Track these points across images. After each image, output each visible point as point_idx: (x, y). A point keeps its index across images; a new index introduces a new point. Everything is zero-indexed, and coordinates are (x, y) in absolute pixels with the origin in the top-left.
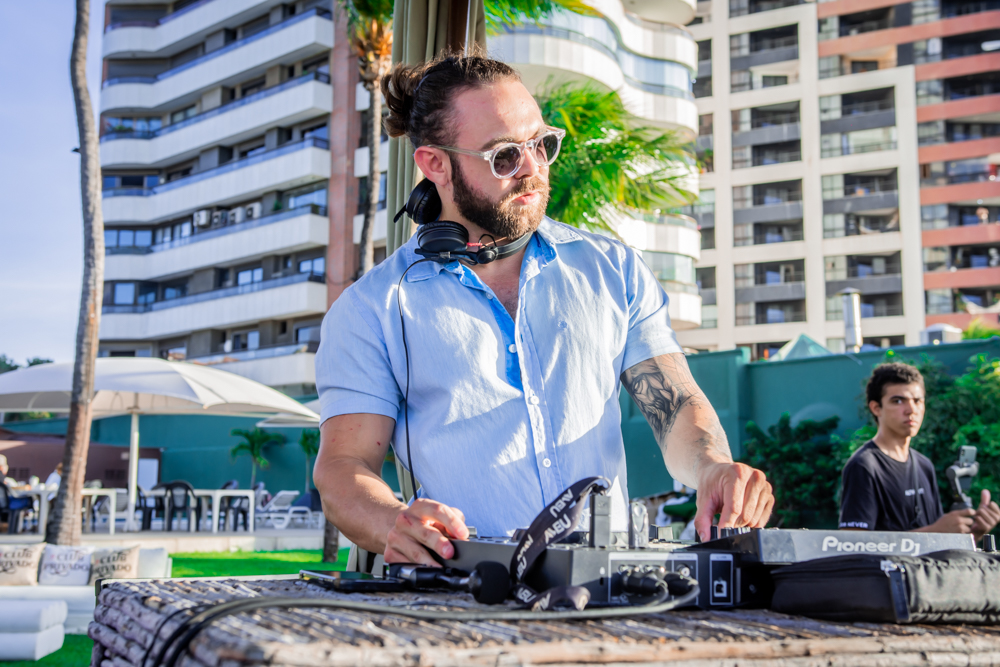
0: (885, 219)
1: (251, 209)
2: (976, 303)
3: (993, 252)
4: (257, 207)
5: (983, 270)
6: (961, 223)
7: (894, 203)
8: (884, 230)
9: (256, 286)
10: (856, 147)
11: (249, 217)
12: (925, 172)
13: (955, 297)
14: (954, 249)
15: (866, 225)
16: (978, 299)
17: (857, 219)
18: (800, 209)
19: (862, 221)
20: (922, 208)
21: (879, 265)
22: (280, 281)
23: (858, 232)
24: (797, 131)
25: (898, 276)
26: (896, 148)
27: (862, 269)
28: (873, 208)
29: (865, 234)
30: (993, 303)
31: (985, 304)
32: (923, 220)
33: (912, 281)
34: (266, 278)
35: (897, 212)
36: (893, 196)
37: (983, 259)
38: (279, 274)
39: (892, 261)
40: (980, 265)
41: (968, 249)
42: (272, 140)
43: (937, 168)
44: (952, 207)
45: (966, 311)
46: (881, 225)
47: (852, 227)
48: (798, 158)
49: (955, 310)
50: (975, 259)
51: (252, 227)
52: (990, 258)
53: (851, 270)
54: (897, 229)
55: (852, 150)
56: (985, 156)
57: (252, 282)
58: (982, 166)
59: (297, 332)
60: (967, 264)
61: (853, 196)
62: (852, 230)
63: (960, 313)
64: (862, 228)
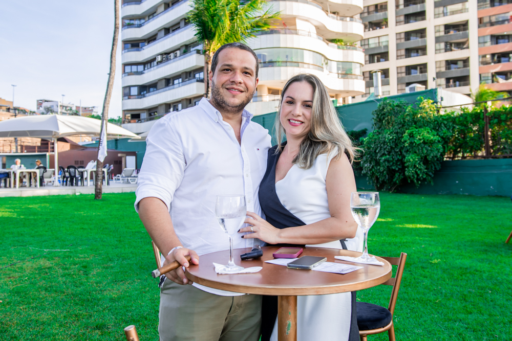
0: (464, 43)
1: (176, 53)
2: (502, 78)
3: (511, 55)
4: (178, 52)
5: (507, 63)
6: (497, 43)
7: (467, 36)
8: (462, 49)
9: (181, 84)
10: (450, 12)
11: (176, 57)
12: (480, 20)
13: (493, 76)
14: (493, 55)
15: (454, 47)
16: (504, 77)
17: (451, 44)
18: (425, 42)
19: (453, 45)
20: (479, 37)
21: (460, 64)
22: (187, 82)
23: (451, 50)
24: (424, 7)
25: (468, 68)
26: (468, 11)
27: (453, 66)
28: (457, 39)
29: (454, 50)
30: (510, 78)
31: (507, 79)
32: (479, 43)
33: (474, 70)
34: (183, 81)
35: (468, 40)
36: (466, 33)
37: (507, 59)
38: (187, 79)
39: (466, 62)
40: (505, 61)
41: (500, 55)
42: (182, 24)
43: (486, 20)
44: (492, 36)
45: (498, 82)
46: (461, 46)
47: (448, 48)
48: (424, 19)
49: (493, 82)
50: (503, 59)
51: (177, 61)
52: (510, 58)
53: (447, 66)
54: (468, 48)
55: (448, 14)
56: (508, 12)
57: (179, 83)
58: (507, 17)
59: (195, 102)
60: (499, 62)
61: (449, 34)
62: (448, 49)
63: (495, 83)
64: (453, 48)
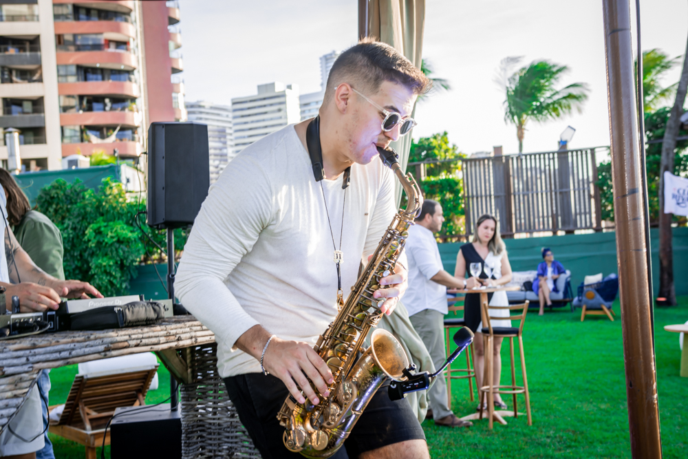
0: (32, 72)
2: (96, 136)
3: (107, 101)
5: (101, 113)
6: (86, 79)
7: (38, 62)
8: (31, 81)
10: (7, 16)
12: (60, 40)
13: (82, 132)
14: (81, 97)
15: (17, 76)
16: (98, 133)
17: (10, 71)
19: (14, 73)
20: (58, 66)
21: (28, 107)
23: (11, 81)
25: (42, 115)
26: (38, 20)
27: (14, 108)
28: (22, 64)
29: (17, 82)
30: (108, 136)
31: (102, 137)
32: (59, 76)
33: (52, 118)
35: (40, 67)
36: (37, 56)
37: (101, 106)
39: (38, 104)
40: (99, 109)
41: (90, 98)
43: (68, 37)
44: (79, 67)
45: (89, 141)
46: (28, 77)
47: (6, 77)
49: (82, 140)
50: (95, 105)
52: (105, 105)
53: (6, 109)
54: (40, 80)
55: (4, 18)
56: (101, 33)
58: (100, 40)
60: (90, 109)
61: (7, 53)
62: (6, 79)
63: (86, 143)
64: (14, 78)
